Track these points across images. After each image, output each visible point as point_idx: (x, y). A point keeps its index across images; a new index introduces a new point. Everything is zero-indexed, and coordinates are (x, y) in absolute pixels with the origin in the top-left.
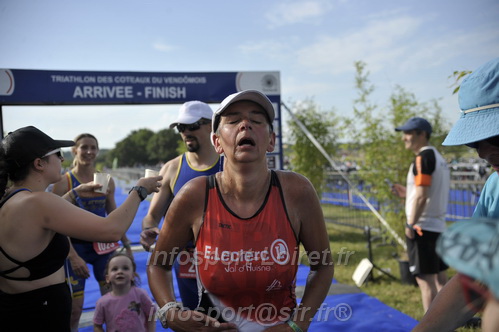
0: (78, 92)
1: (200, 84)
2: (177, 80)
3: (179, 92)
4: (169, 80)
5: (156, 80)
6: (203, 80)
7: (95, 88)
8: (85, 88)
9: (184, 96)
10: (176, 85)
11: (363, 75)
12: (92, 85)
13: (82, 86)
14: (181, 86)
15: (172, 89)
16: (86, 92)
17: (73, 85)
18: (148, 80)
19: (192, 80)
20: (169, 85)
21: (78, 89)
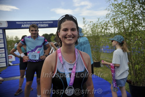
0: (22, 26)
1: (51, 23)
2: (46, 22)
3: (47, 25)
4: (44, 22)
5: (41, 23)
6: (52, 22)
7: (27, 25)
8: (24, 25)
9: (48, 26)
10: (46, 24)
11: (85, 21)
12: (26, 24)
13: (23, 24)
14: (47, 24)
15: (45, 24)
16: (24, 26)
17: (21, 24)
18: (39, 23)
19: (49, 22)
20: (44, 24)
21: (23, 25)
